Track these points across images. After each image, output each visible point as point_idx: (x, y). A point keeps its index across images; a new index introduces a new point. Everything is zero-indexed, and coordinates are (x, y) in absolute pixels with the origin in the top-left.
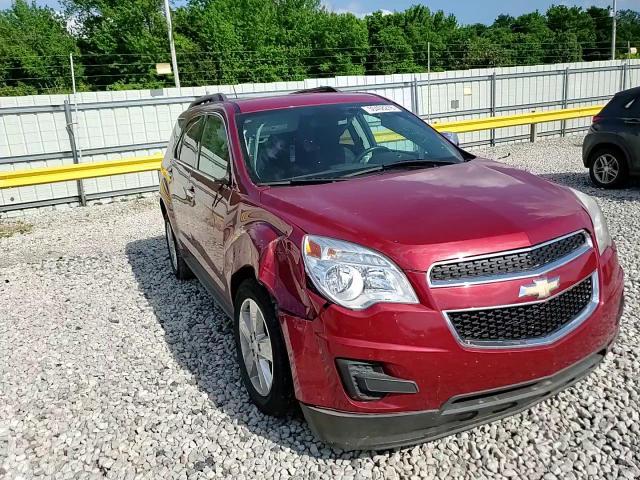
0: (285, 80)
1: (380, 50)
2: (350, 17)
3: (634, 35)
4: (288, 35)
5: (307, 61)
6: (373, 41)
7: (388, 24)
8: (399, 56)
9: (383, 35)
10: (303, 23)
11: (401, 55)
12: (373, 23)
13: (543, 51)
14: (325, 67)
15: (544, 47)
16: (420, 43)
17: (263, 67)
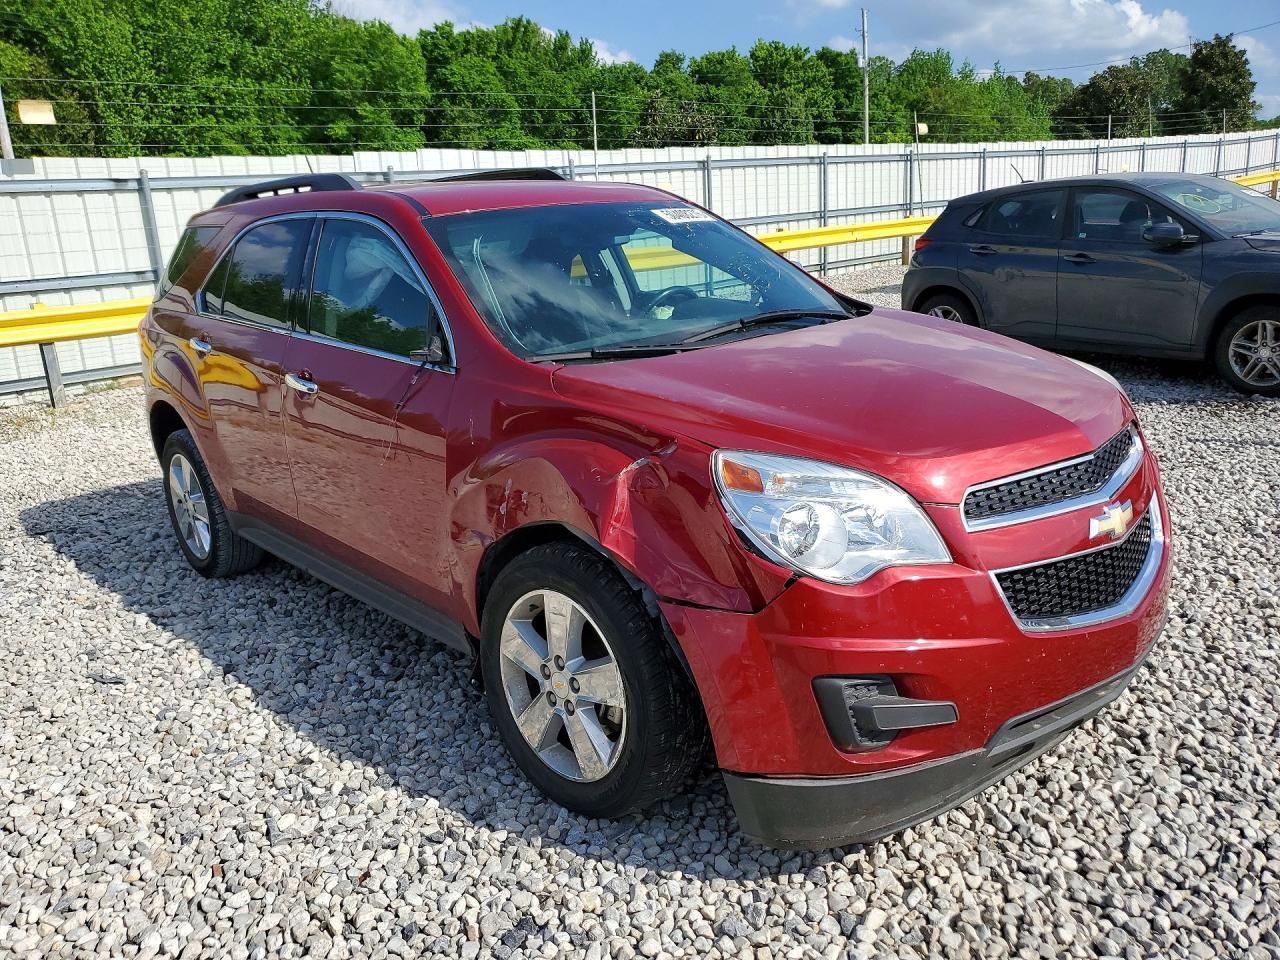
0: (254, 152)
1: (454, 100)
2: (386, 30)
3: (893, 102)
4: (257, 57)
5: (302, 115)
6: (438, 82)
7: (466, 51)
8: (492, 114)
9: (457, 70)
10: (288, 34)
11: (498, 114)
12: (436, 45)
13: (748, 120)
14: (340, 129)
15: (750, 112)
16: (530, 92)
17: (204, 122)
